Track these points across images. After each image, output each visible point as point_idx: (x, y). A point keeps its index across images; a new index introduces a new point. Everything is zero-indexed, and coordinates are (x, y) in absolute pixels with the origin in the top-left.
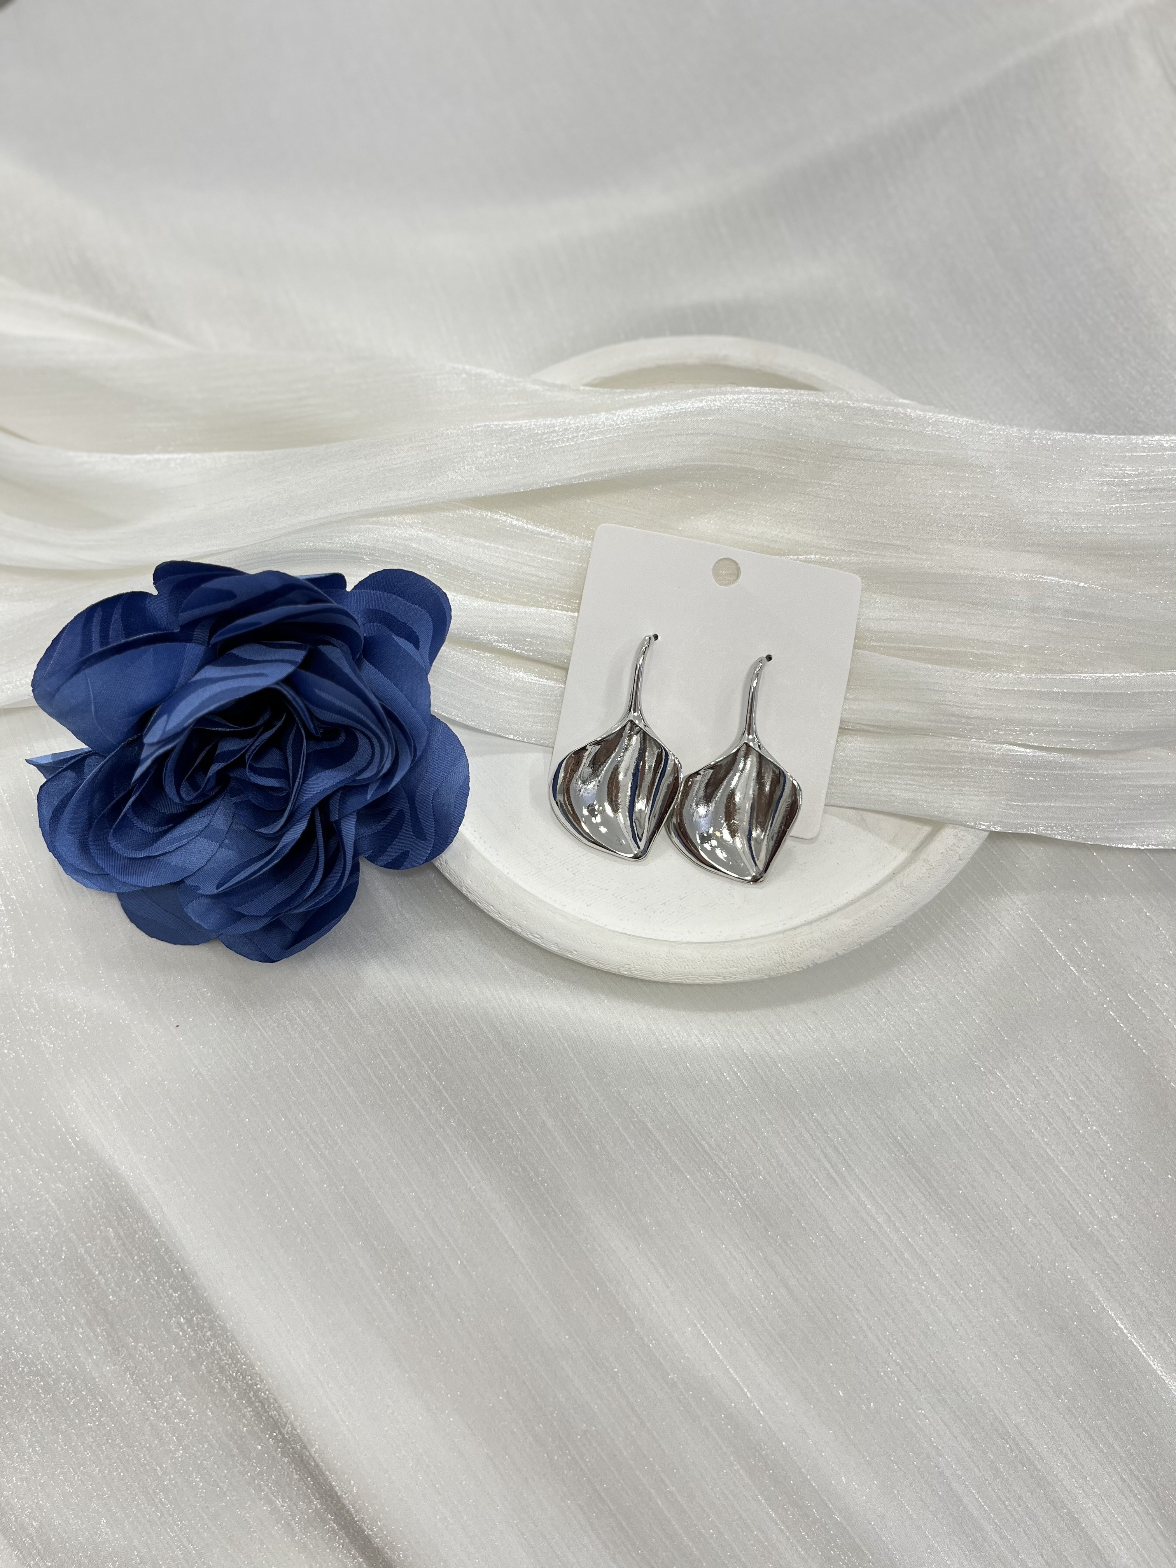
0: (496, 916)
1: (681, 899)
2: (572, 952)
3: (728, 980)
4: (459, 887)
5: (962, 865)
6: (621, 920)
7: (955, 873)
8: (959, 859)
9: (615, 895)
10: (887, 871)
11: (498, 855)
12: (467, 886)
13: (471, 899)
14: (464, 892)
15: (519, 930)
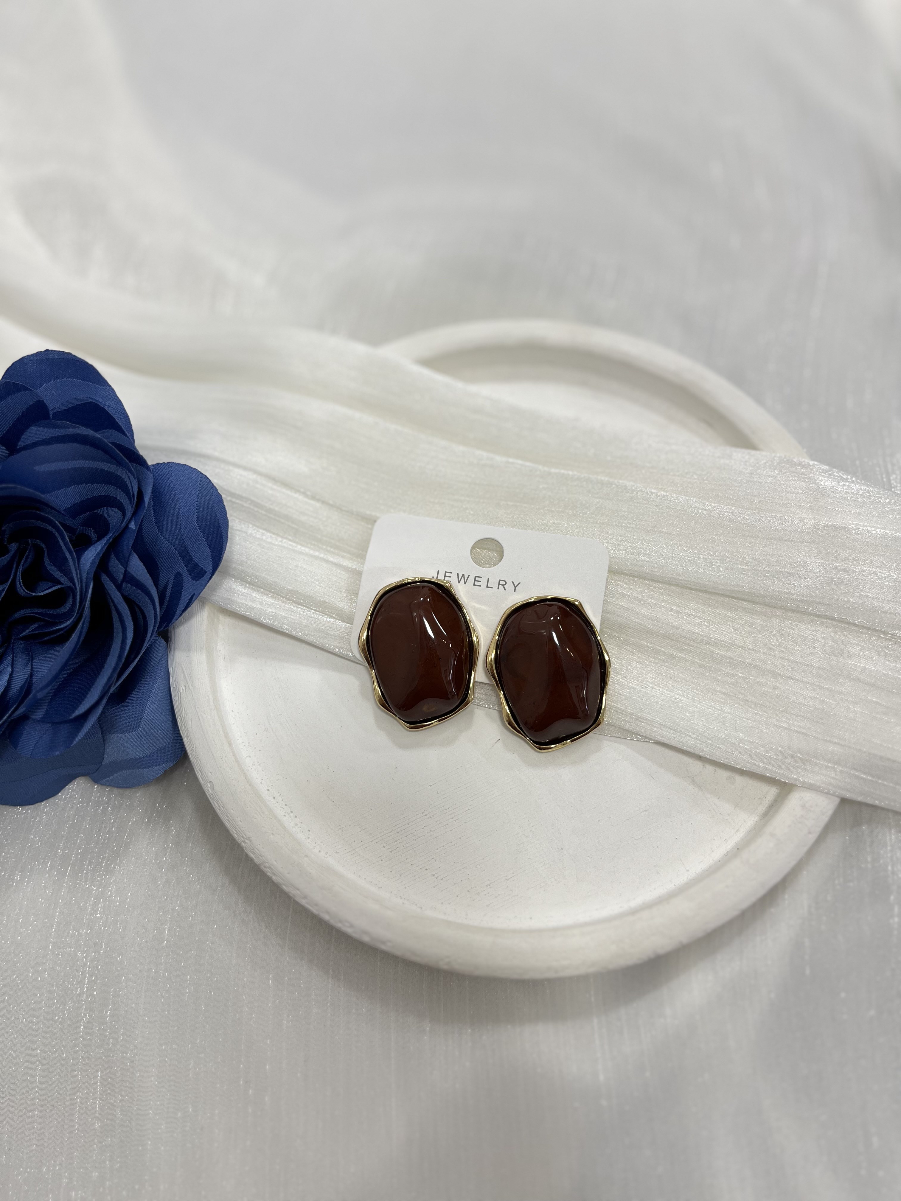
0: (303, 902)
1: (507, 880)
2: (384, 943)
3: (561, 974)
4: (262, 867)
5: (813, 838)
6: (442, 903)
7: (806, 849)
8: (810, 833)
9: (436, 876)
10: (729, 845)
11: (309, 831)
12: (272, 867)
13: (275, 881)
14: (268, 874)
15: (326, 917)
